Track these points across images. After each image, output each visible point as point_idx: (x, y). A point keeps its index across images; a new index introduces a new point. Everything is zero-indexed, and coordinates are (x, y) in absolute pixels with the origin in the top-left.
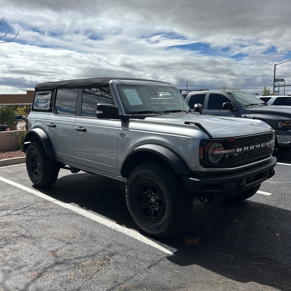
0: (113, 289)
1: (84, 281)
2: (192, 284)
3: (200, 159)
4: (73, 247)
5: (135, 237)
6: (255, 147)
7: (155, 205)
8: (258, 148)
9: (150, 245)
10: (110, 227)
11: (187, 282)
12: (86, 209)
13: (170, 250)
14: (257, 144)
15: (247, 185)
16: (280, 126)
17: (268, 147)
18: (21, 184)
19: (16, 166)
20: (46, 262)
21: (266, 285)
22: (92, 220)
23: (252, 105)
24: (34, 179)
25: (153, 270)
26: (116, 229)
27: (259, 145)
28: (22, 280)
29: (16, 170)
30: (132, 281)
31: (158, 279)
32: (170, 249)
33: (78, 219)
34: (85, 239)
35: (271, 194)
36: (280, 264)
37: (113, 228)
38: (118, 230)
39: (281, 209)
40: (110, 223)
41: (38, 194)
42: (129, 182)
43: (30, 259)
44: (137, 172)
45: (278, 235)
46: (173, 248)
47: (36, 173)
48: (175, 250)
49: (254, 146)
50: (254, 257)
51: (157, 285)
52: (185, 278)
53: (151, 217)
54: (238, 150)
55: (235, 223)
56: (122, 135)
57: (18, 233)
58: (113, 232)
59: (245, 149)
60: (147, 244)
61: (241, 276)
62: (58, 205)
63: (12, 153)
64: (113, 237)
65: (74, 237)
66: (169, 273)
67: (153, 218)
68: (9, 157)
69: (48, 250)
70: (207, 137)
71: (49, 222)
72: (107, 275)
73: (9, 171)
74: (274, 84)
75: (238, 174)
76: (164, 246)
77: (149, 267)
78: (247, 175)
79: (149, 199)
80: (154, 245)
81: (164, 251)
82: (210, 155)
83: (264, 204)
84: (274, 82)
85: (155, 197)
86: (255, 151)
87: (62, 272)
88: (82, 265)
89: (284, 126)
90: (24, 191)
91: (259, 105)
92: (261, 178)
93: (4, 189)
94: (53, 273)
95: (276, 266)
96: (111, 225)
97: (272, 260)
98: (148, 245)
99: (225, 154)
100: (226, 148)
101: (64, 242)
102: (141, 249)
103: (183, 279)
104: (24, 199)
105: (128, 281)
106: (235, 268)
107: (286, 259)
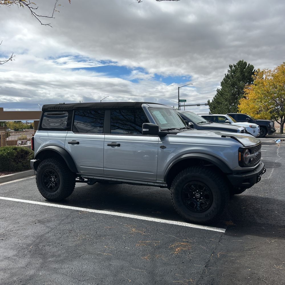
7: (199, 200)
9: (204, 229)
10: (160, 222)
23: (202, 122)
32: (220, 229)
37: (164, 222)
44: (184, 175)
48: (224, 230)
56: (163, 147)
60: (201, 229)
70: (242, 146)
74: (179, 104)
76: (214, 228)
77: (220, 241)
79: (194, 195)
80: (207, 229)
81: (217, 231)
82: (245, 159)
85: (200, 193)
99: (251, 157)
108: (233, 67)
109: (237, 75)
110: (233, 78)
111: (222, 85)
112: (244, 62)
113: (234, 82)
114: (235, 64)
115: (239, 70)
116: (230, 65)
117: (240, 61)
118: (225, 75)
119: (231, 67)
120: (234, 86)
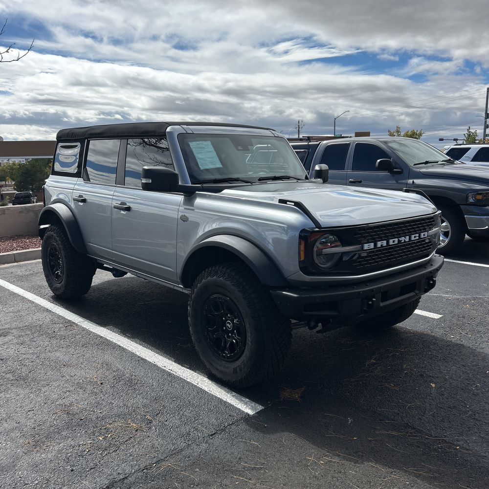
0: (147, 469)
1: (104, 455)
2: (274, 463)
3: (299, 262)
4: (98, 399)
5: (200, 385)
6: (399, 241)
7: (232, 335)
8: (405, 242)
9: (221, 399)
10: (163, 368)
11: (267, 461)
12: (131, 337)
13: (252, 408)
14: (403, 236)
15: (382, 304)
16: (471, 200)
17: (424, 241)
18: (35, 294)
19: (32, 263)
20: (50, 422)
21: (393, 469)
22: (136, 355)
23: (427, 163)
24: (54, 286)
25: (217, 441)
26: (171, 372)
27: (408, 237)
28: (7, 451)
29: (30, 270)
30: (180, 456)
31: (222, 454)
32: (252, 406)
33: (115, 353)
34: (120, 386)
35: (441, 316)
36: (426, 434)
37: (167, 370)
38: (174, 373)
39: (451, 341)
40: (165, 361)
41: (58, 310)
42: (193, 295)
43: (26, 418)
44: (204, 280)
45: (433, 385)
46: (257, 405)
47: (57, 276)
48: (260, 408)
49: (396, 240)
50: (386, 423)
51: (218, 464)
52: (266, 455)
53: (226, 354)
54: (366, 246)
55: (368, 365)
56: (184, 219)
57: (16, 374)
58: (166, 377)
59: (379, 244)
60: (216, 397)
61: (356, 452)
62: (87, 330)
63: (28, 241)
64: (164, 385)
65: (102, 384)
66: (242, 445)
67: (228, 355)
68: (22, 248)
69: (57, 403)
70: (312, 225)
71: (66, 359)
72: (142, 446)
73: (19, 272)
74: (486, 122)
75: (367, 285)
76: (243, 401)
77: (212, 435)
78: (381, 287)
79: (224, 323)
80: (228, 399)
81: (241, 409)
82: (317, 256)
83: (425, 333)
84: (486, 119)
85: (232, 321)
86: (398, 247)
87: (72, 440)
88: (106, 429)
89: (479, 200)
90: (37, 305)
91: (440, 163)
92: (411, 292)
93: (6, 302)
94: (57, 441)
95: (418, 438)
96: (166, 364)
97: (414, 429)
98: (219, 398)
99: (343, 254)
100: (344, 244)
101: (84, 391)
102: (204, 405)
103: (263, 455)
104: (35, 318)
105: (174, 456)
106: (350, 440)
107: (438, 427)
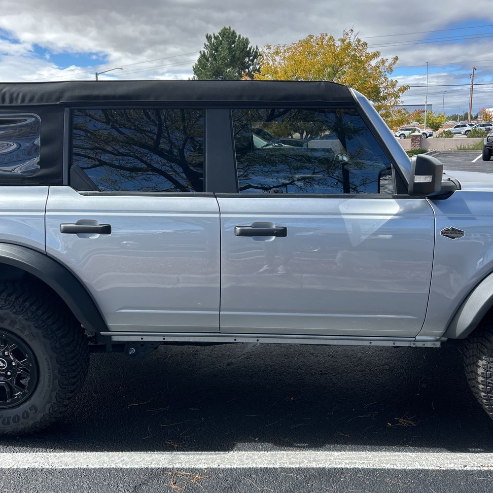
108: (213, 39)
109: (222, 55)
110: (215, 59)
111: (195, 73)
112: (231, 30)
113: (218, 68)
114: (217, 34)
115: (225, 44)
116: (207, 35)
117: (225, 28)
118: (201, 52)
119: (209, 38)
120: (217, 76)
